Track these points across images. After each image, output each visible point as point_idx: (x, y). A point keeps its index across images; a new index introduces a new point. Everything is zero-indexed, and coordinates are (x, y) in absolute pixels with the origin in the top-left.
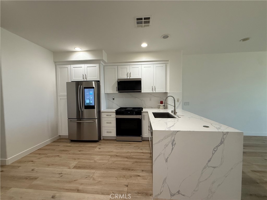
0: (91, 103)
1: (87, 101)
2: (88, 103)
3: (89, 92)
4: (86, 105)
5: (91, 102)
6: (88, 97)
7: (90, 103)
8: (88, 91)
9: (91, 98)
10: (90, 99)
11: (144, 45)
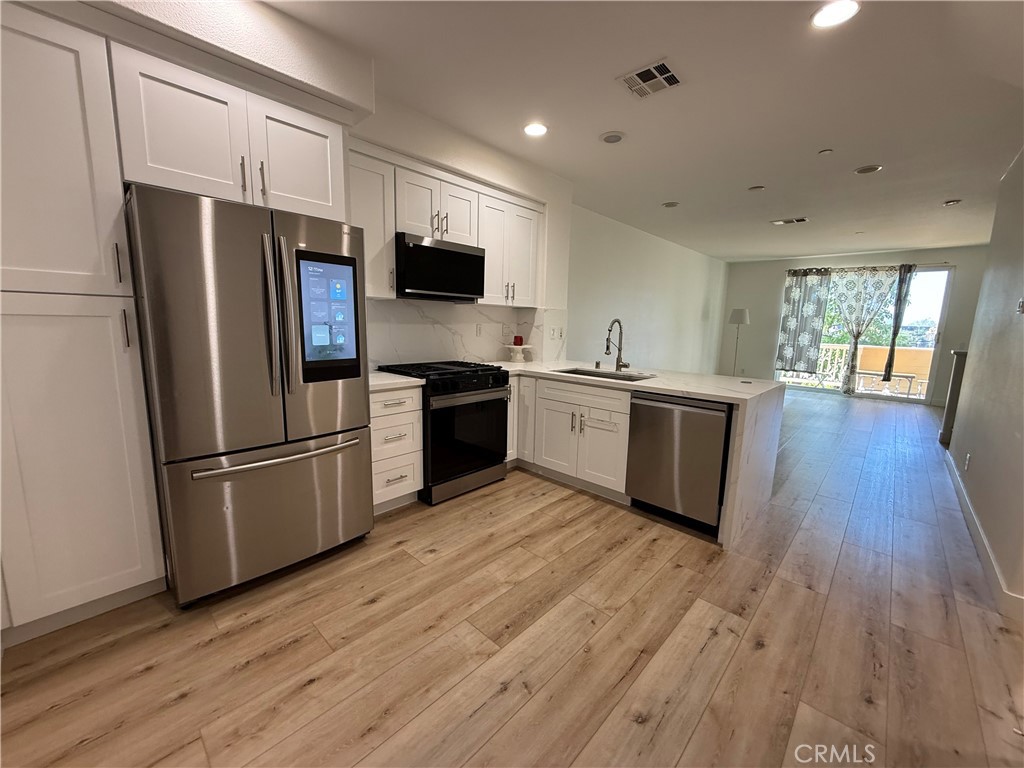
0: (340, 348)
1: (319, 337)
2: (323, 348)
3: (328, 285)
4: (312, 359)
5: (340, 340)
6: (322, 315)
7: (334, 347)
8: (322, 275)
9: (340, 318)
10: (336, 322)
11: (536, 130)
